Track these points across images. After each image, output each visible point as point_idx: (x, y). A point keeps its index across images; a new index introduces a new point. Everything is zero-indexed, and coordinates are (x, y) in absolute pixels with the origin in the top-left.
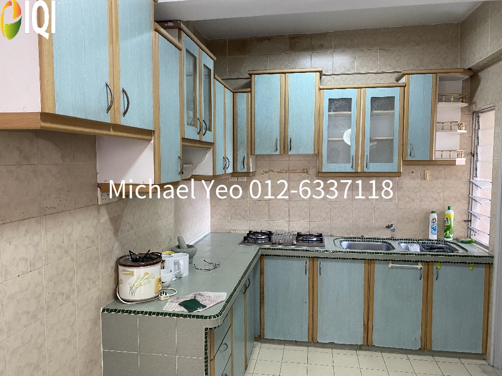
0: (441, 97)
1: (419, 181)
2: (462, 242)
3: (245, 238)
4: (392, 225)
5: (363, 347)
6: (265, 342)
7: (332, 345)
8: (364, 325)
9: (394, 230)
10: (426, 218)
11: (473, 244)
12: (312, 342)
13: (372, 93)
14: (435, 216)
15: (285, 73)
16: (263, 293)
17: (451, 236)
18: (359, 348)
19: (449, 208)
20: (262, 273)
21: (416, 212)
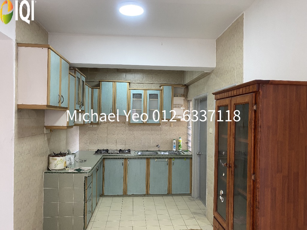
0: (175, 95)
1: (168, 127)
2: (184, 151)
3: (96, 152)
4: (158, 145)
5: (146, 195)
6: (104, 197)
7: (133, 195)
8: (146, 186)
9: (159, 147)
10: (172, 142)
11: (189, 152)
12: (125, 194)
13: (149, 92)
14: (175, 141)
15: (114, 82)
16: (104, 175)
17: (181, 149)
18: (144, 195)
19: (180, 138)
20: (103, 166)
21: (168, 139)
